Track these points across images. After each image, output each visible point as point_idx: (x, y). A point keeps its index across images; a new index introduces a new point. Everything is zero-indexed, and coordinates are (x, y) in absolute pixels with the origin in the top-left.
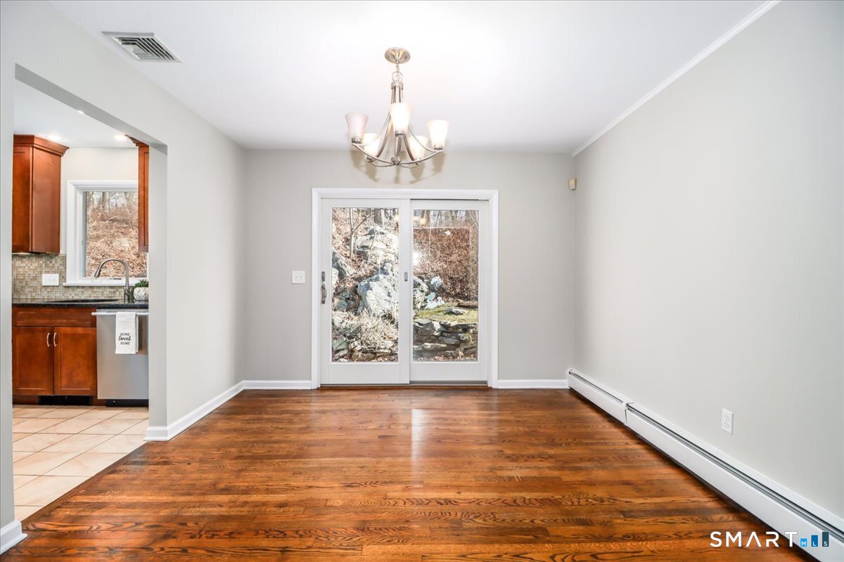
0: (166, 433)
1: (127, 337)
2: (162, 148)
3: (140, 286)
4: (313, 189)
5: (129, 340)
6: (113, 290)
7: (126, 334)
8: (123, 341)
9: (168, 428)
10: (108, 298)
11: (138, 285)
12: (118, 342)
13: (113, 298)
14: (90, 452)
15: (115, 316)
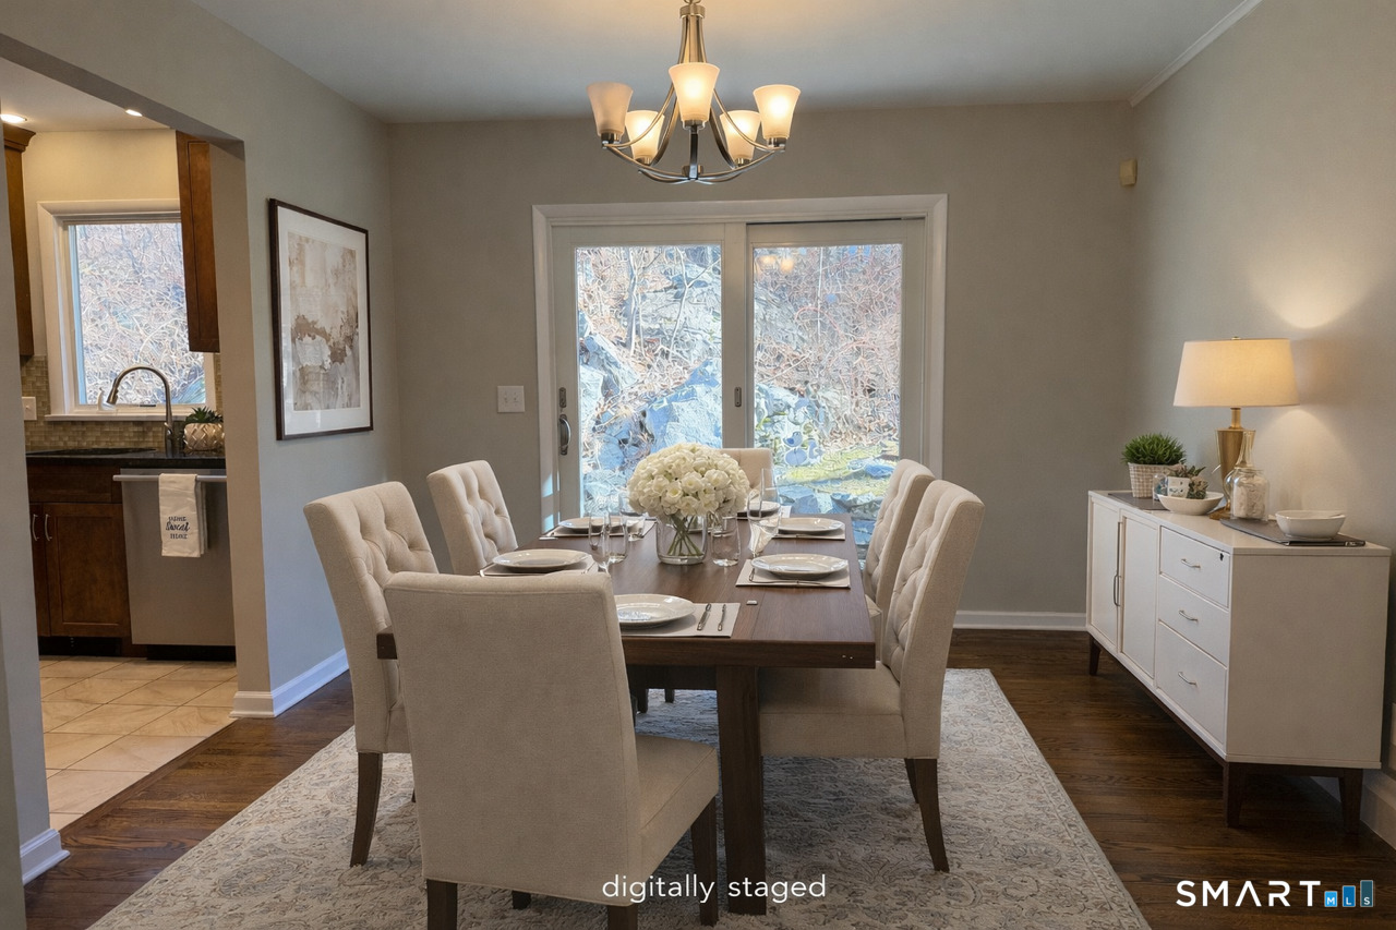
0: (269, 704)
1: (180, 523)
2: (234, 147)
3: (194, 422)
4: (534, 207)
5: (186, 529)
6: (141, 429)
7: (179, 519)
8: (175, 532)
9: (273, 694)
10: (132, 446)
11: (190, 420)
12: (165, 534)
13: (143, 446)
14: (138, 733)
15: (156, 482)
